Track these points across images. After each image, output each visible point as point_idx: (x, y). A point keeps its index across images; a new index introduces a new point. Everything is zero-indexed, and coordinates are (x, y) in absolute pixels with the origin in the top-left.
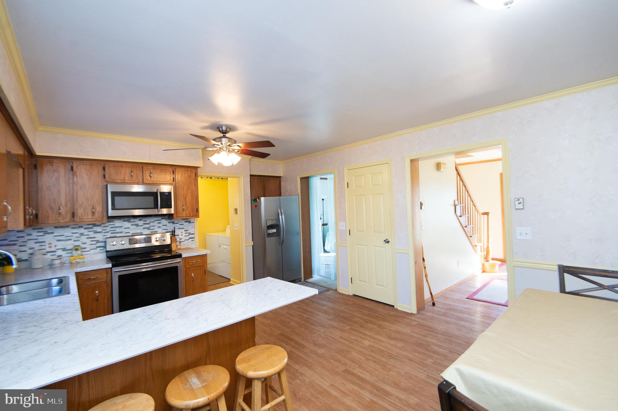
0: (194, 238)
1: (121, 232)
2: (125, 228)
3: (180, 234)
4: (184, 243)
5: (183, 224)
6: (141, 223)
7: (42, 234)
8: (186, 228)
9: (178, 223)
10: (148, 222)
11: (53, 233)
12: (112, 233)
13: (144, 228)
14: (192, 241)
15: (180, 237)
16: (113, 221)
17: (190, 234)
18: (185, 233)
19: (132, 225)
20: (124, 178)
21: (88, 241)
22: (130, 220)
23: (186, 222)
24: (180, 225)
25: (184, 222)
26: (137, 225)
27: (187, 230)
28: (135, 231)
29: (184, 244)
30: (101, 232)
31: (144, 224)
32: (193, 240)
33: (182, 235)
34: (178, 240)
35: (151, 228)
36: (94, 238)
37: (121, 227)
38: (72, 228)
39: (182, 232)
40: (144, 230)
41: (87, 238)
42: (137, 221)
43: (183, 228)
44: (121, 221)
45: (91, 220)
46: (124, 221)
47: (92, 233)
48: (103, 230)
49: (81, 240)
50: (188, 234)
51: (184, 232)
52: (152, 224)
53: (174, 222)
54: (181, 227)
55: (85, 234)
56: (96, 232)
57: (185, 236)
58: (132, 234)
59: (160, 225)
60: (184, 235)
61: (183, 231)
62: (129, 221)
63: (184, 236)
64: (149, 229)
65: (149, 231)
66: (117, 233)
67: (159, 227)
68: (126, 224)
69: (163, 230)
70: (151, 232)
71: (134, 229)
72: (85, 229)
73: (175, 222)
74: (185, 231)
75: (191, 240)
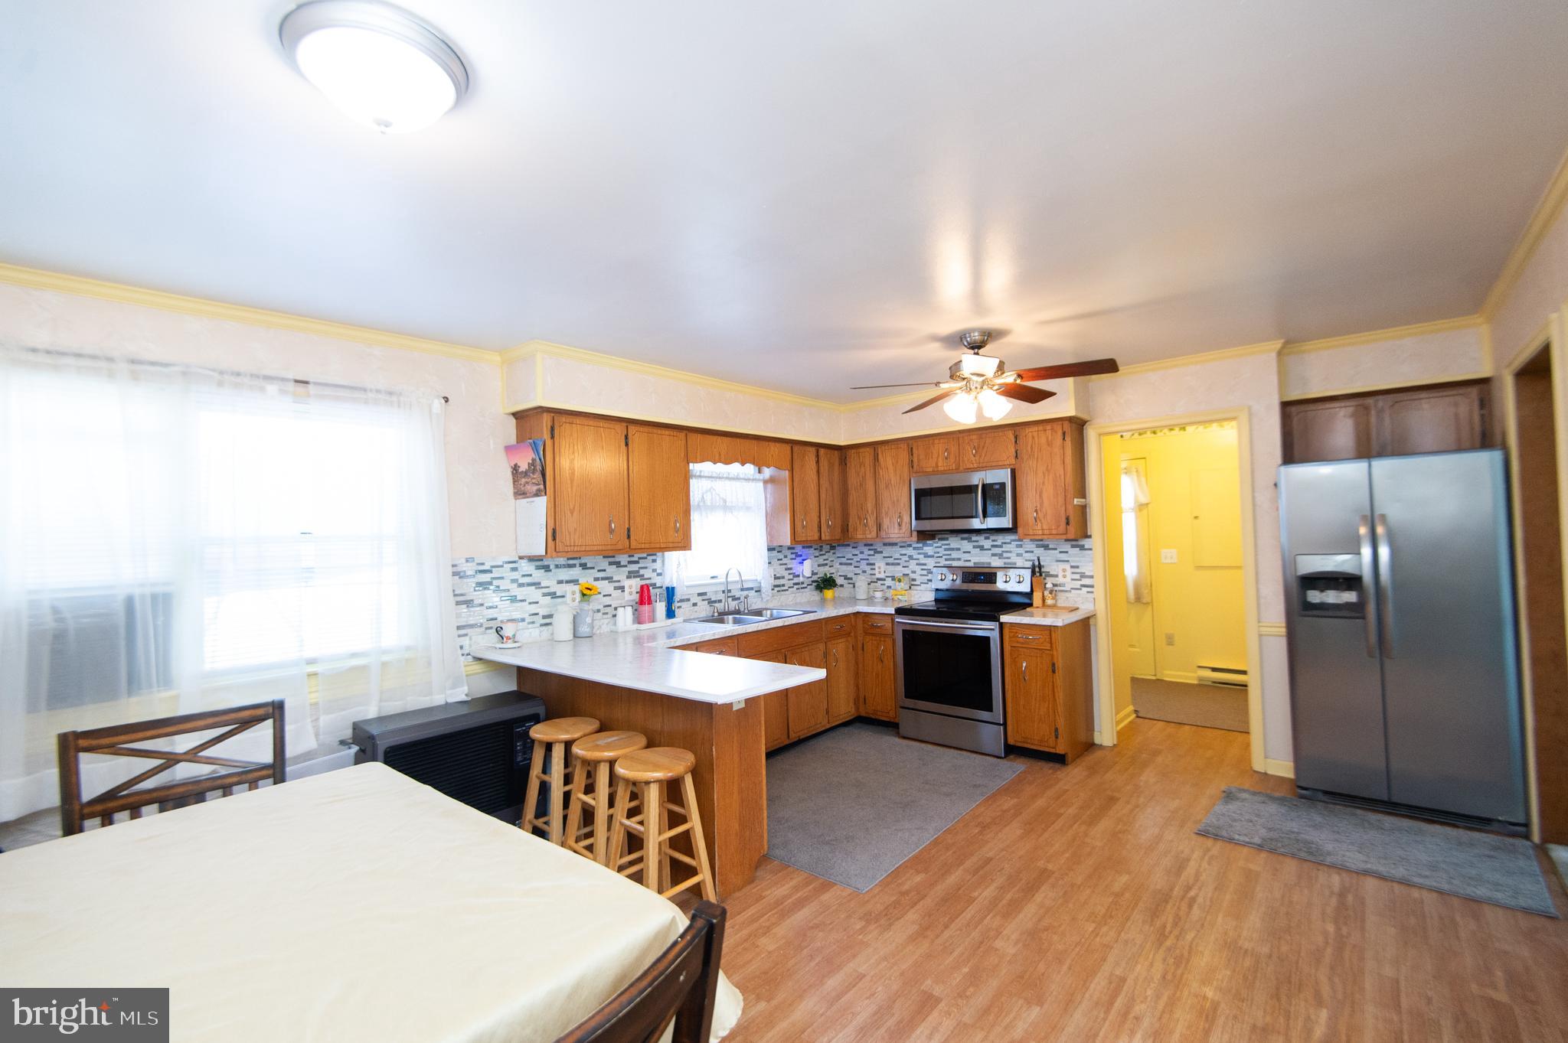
0: (1092, 586)
1: (959, 559)
2: (964, 552)
3: (1061, 574)
4: (1067, 594)
5: (1067, 552)
6: (987, 544)
7: (872, 552)
8: (1073, 561)
9: (1056, 549)
10: (999, 543)
11: (881, 552)
12: (946, 560)
13: (993, 555)
14: (1088, 592)
15: (1060, 580)
16: (947, 539)
17: (1083, 576)
18: (1073, 573)
19: (974, 547)
20: (937, 464)
21: (918, 568)
22: (971, 538)
23: (1073, 546)
24: (1061, 552)
25: (1070, 546)
26: (982, 548)
27: (1078, 567)
28: (978, 558)
29: (1067, 598)
30: (932, 556)
31: (993, 546)
32: (1092, 592)
33: (1065, 577)
34: (1049, 586)
35: (1005, 555)
36: (925, 565)
37: (959, 549)
38: (901, 547)
39: (1064, 570)
40: (993, 557)
41: (917, 564)
42: (981, 540)
43: (1068, 561)
44: (958, 538)
45: (898, 535)
46: (963, 539)
47: (922, 556)
48: (935, 553)
49: (910, 567)
50: (1077, 576)
51: (1069, 570)
52: (1006, 548)
53: (1048, 546)
54: (1063, 557)
55: (914, 557)
56: (927, 556)
57: (1073, 580)
58: (975, 563)
59: (1020, 550)
60: (1069, 576)
61: (1067, 566)
62: (969, 540)
63: (1068, 579)
64: (1000, 556)
65: (1001, 560)
66: (954, 559)
67: (1019, 555)
68: (966, 545)
69: (1026, 560)
70: (1005, 563)
71: (976, 555)
72: (915, 548)
73: (1050, 546)
74: (1072, 567)
75: (1085, 590)
